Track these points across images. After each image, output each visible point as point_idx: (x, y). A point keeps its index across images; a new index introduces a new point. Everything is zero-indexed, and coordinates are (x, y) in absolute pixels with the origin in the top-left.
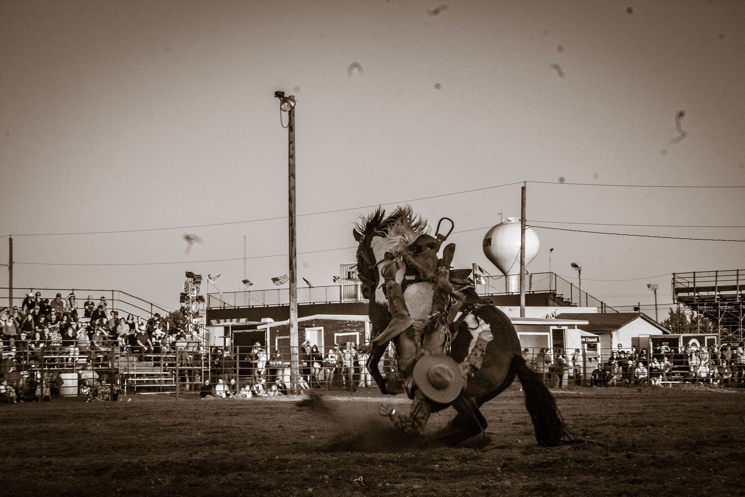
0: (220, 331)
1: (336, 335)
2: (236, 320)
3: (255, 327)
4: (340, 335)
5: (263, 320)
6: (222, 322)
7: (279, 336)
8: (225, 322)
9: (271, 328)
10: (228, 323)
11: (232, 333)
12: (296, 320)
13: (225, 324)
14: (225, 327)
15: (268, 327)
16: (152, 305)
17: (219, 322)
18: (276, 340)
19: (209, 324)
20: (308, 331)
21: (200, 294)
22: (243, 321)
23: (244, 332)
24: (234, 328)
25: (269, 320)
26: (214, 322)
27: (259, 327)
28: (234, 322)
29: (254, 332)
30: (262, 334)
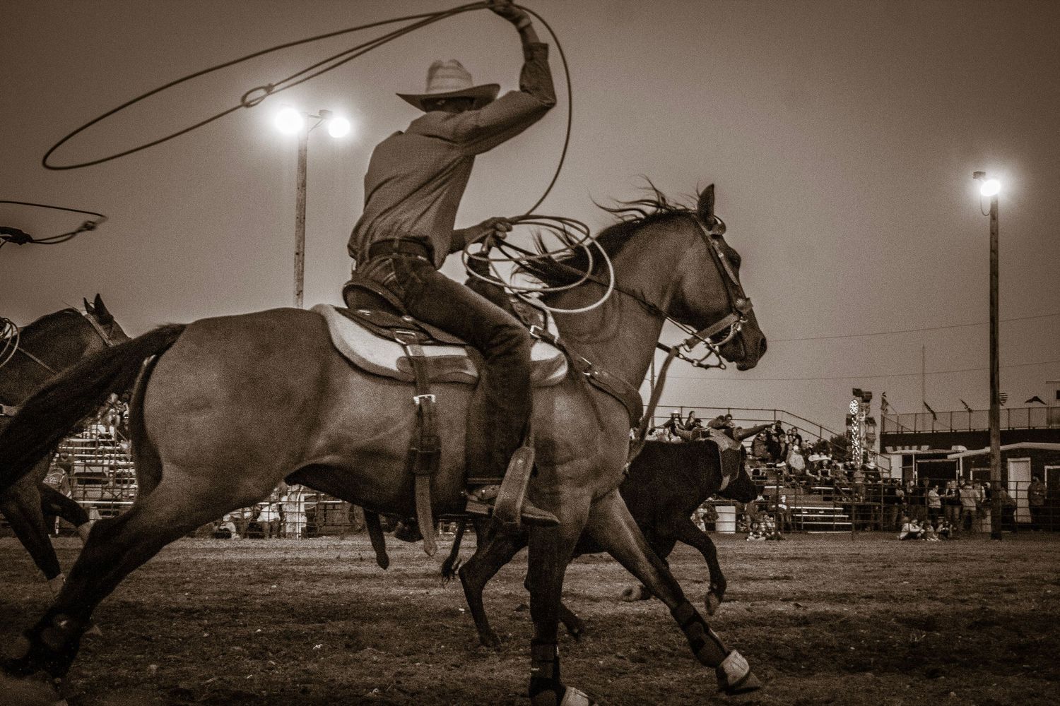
0: (896, 461)
1: (1047, 467)
2: (916, 447)
3: (945, 456)
4: (1051, 467)
5: (954, 448)
6: (899, 450)
7: (975, 467)
8: (903, 449)
9: (964, 458)
10: (907, 451)
11: (916, 462)
12: (999, 449)
13: (904, 452)
14: (903, 456)
15: (960, 456)
16: (821, 427)
17: (895, 450)
18: (971, 472)
19: (883, 451)
20: (1011, 463)
21: (870, 415)
22: (925, 449)
23: (930, 462)
24: (918, 456)
25: (961, 448)
26: (889, 449)
27: (949, 457)
28: (914, 451)
29: (943, 462)
30: (953, 465)
